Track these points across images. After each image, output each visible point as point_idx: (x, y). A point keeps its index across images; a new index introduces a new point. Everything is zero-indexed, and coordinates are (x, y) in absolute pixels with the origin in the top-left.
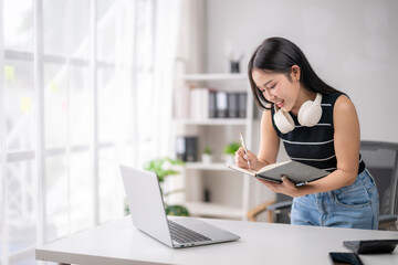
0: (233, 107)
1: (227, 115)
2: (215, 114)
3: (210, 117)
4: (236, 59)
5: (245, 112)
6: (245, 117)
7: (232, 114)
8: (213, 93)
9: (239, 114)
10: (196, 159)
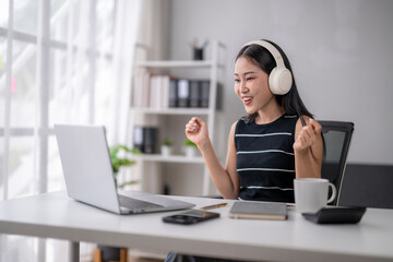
0: (195, 96)
1: (188, 104)
2: (176, 103)
3: (170, 106)
4: (200, 45)
5: (207, 101)
6: (207, 107)
7: (194, 103)
8: (175, 81)
9: (202, 103)
10: (155, 150)
